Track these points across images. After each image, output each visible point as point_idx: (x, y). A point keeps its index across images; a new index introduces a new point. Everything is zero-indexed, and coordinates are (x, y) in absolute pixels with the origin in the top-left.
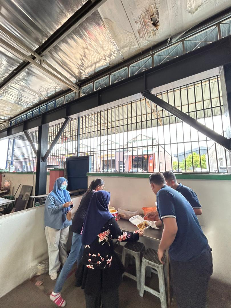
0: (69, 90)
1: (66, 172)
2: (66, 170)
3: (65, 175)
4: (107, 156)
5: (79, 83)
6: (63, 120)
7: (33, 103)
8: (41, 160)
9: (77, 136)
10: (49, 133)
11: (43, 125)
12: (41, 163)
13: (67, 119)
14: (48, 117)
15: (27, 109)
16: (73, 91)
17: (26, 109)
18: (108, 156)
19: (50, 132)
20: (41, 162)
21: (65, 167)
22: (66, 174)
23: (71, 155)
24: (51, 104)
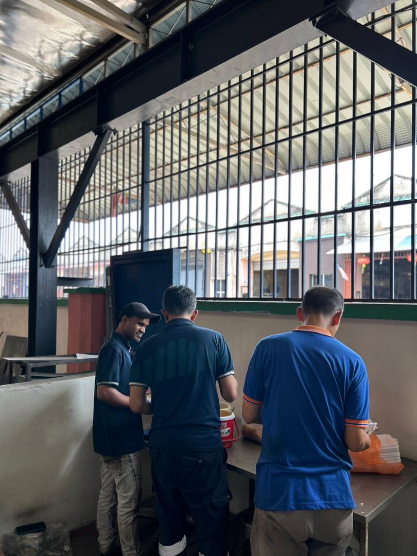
0: (115, 42)
1: (110, 300)
2: (110, 294)
3: (110, 308)
4: (272, 258)
5: (144, 10)
6: (90, 138)
7: (24, 92)
8: (40, 261)
9: (140, 187)
10: (60, 181)
11: (41, 159)
12: (41, 271)
13: (101, 135)
14: (56, 132)
15: (12, 112)
16: (128, 41)
17: (8, 115)
18: (278, 256)
19: (62, 179)
20: (41, 266)
21: (109, 284)
22: (111, 306)
23: (126, 249)
24: (71, 91)
